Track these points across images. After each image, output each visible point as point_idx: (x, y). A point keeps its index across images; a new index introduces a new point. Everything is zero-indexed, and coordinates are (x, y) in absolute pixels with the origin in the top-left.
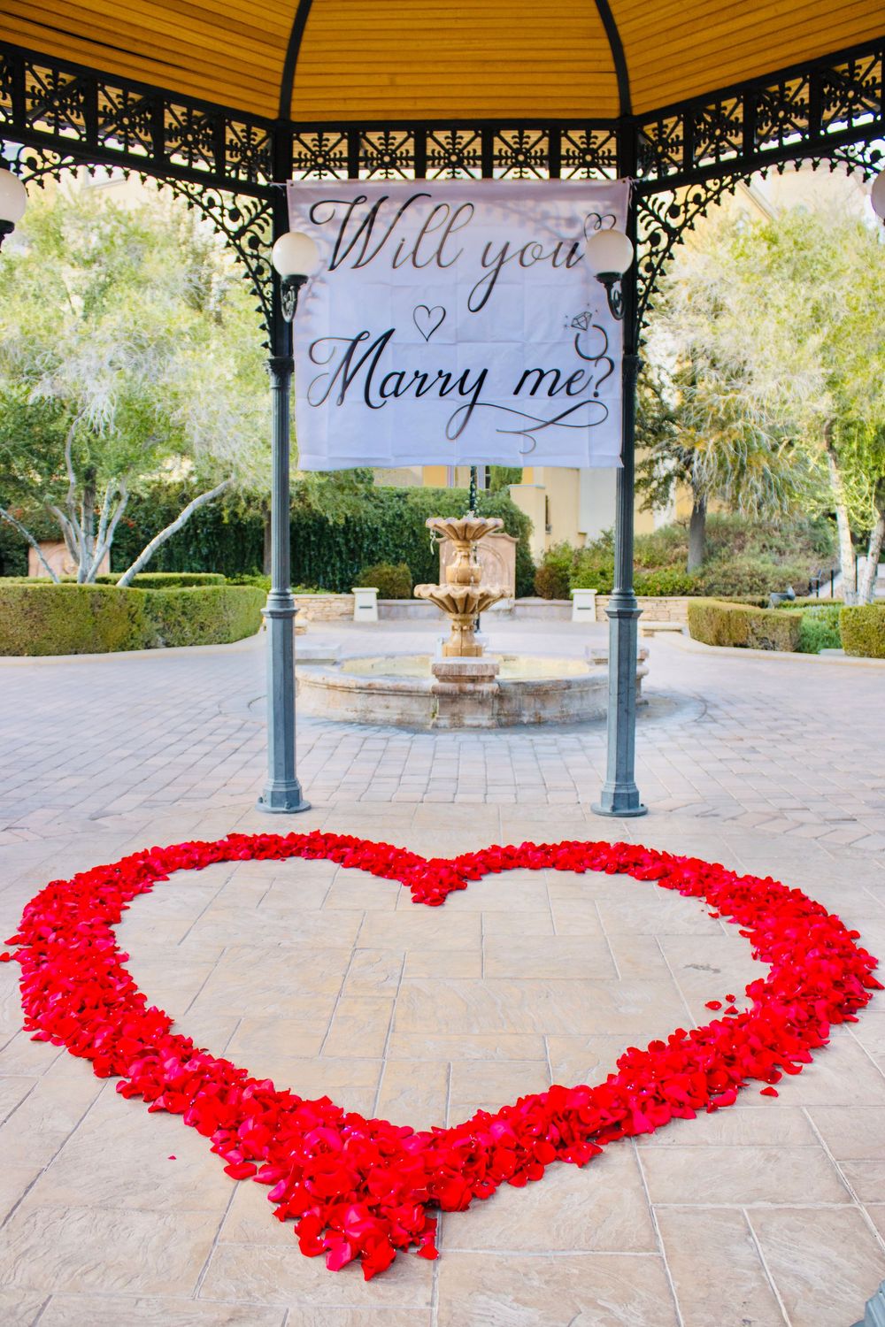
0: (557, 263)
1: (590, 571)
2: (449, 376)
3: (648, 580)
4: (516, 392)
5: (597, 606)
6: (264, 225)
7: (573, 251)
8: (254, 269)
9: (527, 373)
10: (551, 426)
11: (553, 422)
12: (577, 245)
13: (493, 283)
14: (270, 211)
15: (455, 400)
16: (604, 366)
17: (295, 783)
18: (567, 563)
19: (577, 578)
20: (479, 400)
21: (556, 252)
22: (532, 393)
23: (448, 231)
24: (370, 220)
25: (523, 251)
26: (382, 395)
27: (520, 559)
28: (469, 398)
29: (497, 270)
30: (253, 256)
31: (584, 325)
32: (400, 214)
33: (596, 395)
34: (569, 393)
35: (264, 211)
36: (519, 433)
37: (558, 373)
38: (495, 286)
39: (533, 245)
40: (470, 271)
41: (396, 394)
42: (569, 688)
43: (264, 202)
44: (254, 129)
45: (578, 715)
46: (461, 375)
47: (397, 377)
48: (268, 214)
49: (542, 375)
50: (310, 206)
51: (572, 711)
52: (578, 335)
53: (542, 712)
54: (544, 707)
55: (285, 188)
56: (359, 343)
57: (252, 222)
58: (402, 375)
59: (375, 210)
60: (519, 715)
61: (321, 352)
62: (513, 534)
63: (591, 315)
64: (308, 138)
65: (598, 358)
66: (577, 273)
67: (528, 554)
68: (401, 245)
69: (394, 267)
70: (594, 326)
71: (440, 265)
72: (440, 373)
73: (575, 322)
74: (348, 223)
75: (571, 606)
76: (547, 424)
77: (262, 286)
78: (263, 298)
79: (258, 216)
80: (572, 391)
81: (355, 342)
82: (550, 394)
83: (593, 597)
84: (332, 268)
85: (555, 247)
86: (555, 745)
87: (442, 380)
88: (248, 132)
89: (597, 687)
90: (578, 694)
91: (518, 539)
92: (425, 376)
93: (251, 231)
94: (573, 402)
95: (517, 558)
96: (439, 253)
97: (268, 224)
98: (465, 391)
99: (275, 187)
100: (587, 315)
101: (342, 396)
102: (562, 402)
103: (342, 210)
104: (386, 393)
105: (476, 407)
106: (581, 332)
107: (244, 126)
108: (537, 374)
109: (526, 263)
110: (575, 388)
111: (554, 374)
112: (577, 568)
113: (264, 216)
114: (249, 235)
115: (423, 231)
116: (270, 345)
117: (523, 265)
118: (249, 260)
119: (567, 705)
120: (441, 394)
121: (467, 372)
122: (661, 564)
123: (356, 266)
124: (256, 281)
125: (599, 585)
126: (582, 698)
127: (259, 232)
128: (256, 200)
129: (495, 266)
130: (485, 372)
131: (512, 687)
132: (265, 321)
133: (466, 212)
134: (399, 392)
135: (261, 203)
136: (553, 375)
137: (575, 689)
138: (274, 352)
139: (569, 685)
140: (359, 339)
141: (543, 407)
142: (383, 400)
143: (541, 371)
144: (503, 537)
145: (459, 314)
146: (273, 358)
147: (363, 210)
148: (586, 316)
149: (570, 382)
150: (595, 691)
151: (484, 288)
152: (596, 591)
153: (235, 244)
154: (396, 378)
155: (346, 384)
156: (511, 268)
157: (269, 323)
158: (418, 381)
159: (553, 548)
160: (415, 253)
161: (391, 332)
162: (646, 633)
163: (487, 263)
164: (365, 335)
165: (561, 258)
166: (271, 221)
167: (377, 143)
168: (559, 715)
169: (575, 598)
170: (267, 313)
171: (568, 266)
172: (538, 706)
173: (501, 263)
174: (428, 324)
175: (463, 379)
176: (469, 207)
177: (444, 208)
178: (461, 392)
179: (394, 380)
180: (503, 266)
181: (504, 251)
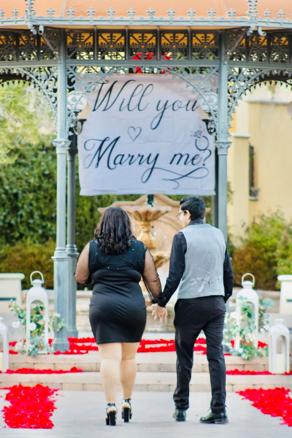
0: (188, 109)
2: (143, 156)
4: (171, 163)
7: (194, 104)
9: (175, 155)
10: (185, 178)
11: (186, 176)
12: (196, 102)
13: (161, 117)
15: (145, 167)
16: (207, 153)
17: (76, 329)
18: (275, 240)
20: (156, 166)
21: (187, 105)
22: (178, 163)
23: (142, 96)
24: (110, 90)
25: (174, 104)
26: (115, 164)
28: (151, 166)
29: (163, 112)
31: (199, 136)
32: (123, 88)
33: (204, 165)
34: (192, 164)
36: (172, 180)
37: (188, 155)
38: (162, 119)
39: (178, 102)
40: (152, 112)
41: (120, 163)
46: (148, 156)
49: (182, 156)
52: (196, 140)
56: (105, 142)
58: (123, 156)
59: (112, 86)
61: (89, 145)
63: (202, 132)
65: (205, 150)
68: (123, 102)
69: (120, 110)
70: (202, 136)
71: (139, 110)
72: (139, 155)
73: (195, 134)
74: (101, 92)
76: (184, 176)
81: (103, 142)
82: (185, 164)
84: (94, 110)
85: (187, 102)
87: (140, 158)
92: (133, 156)
94: (194, 167)
96: (139, 105)
100: (200, 132)
101: (98, 164)
102: (190, 167)
103: (98, 86)
105: (154, 170)
106: (198, 138)
109: (175, 109)
110: (195, 162)
112: (287, 248)
115: (132, 96)
120: (140, 164)
121: (150, 155)
123: (104, 110)
129: (162, 110)
130: (158, 155)
133: (150, 88)
134: (122, 163)
136: (186, 156)
140: (105, 140)
141: (182, 169)
142: (115, 166)
143: (181, 154)
145: (147, 131)
146: (70, 149)
147: (107, 87)
149: (193, 159)
151: (158, 119)
155: (99, 159)
156: (169, 111)
158: (130, 158)
159: (257, 221)
160: (129, 105)
161: (119, 137)
163: (159, 109)
164: (108, 139)
165: (190, 107)
169: (284, 287)
171: (192, 110)
173: (165, 109)
174: (134, 134)
175: (149, 158)
176: (151, 86)
177: (141, 86)
178: (148, 163)
179: (120, 157)
180: (166, 111)
181: (166, 105)
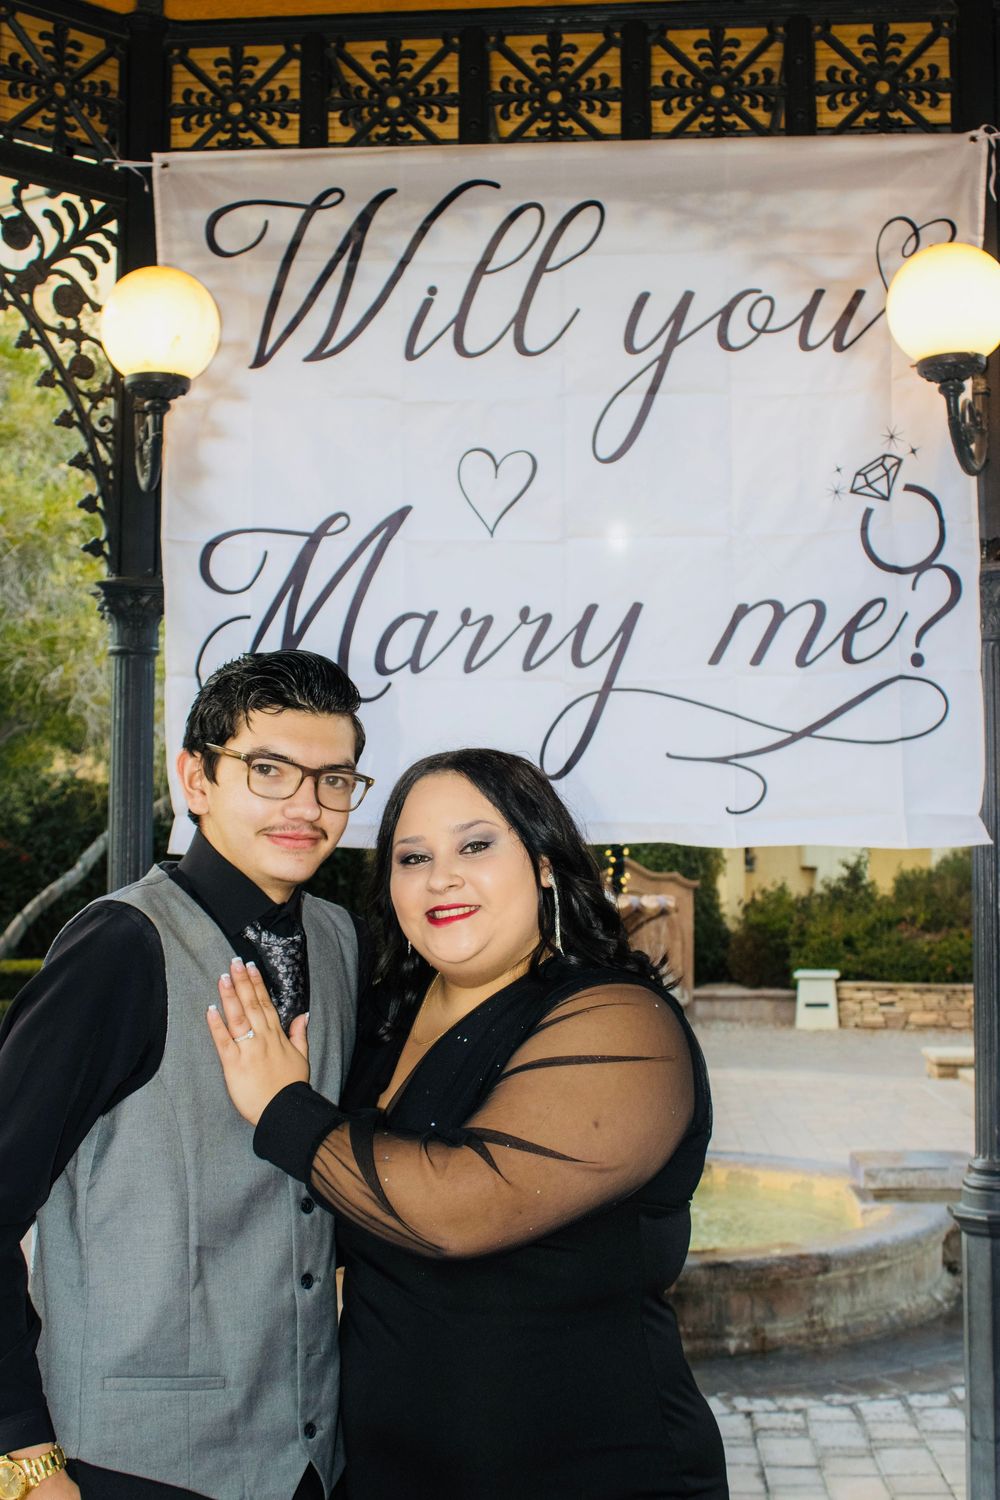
0: (812, 340)
1: (826, 938)
2: (547, 619)
3: (931, 953)
4: (715, 660)
5: (840, 1000)
6: (96, 260)
7: (850, 311)
8: (66, 366)
9: (742, 611)
10: (806, 740)
11: (808, 732)
12: (859, 295)
13: (653, 390)
14: (112, 226)
15: (563, 680)
16: (935, 586)
18: (785, 923)
19: (804, 950)
20: (622, 679)
21: (809, 313)
22: (757, 660)
23: (541, 268)
24: (353, 244)
25: (726, 313)
26: (381, 669)
27: (703, 916)
28: (596, 676)
29: (663, 360)
30: (63, 333)
31: (883, 489)
32: (423, 231)
33: (917, 660)
34: (848, 657)
35: (96, 223)
36: (724, 760)
37: (821, 608)
38: (659, 397)
39: (754, 297)
40: (596, 363)
41: (414, 664)
42: (825, 1270)
43: (98, 205)
44: (74, 35)
45: (845, 1329)
46: (578, 618)
47: (420, 622)
48: (108, 234)
49: (780, 614)
50: (204, 215)
51: (834, 1321)
52: (868, 512)
53: (768, 1326)
54: (773, 1316)
55: (148, 172)
56: (325, 541)
57: (62, 251)
58: (430, 618)
59: (364, 221)
60: (721, 1335)
61: (229, 565)
62: (690, 873)
63: (900, 462)
64: (206, 57)
65: (921, 568)
66: (860, 363)
67: (716, 907)
68: (427, 305)
69: (410, 355)
70: (909, 488)
71: (522, 350)
72: (525, 613)
73: (861, 481)
74: (300, 253)
75: (794, 999)
76: (795, 737)
77: (87, 405)
78: (90, 435)
79: (79, 238)
80: (856, 654)
81: (314, 540)
82: (801, 661)
83: (831, 986)
84: (261, 360)
85: (805, 300)
86: (804, 1432)
87: (529, 631)
88: (58, 37)
89: (883, 1264)
90: (845, 1283)
91: (697, 883)
92: (488, 621)
93: (63, 274)
94: (860, 679)
95: (696, 914)
96: (520, 320)
97: (106, 258)
98: (585, 657)
99: (126, 170)
100: (889, 462)
102: (833, 680)
103: (285, 222)
104: (390, 663)
105: (613, 696)
106: (875, 504)
107: (48, 27)
108: (768, 612)
109: (733, 341)
110: (862, 644)
111: (811, 610)
112: (803, 933)
113: (98, 238)
114: (55, 282)
115: (481, 269)
116: (106, 549)
117: (729, 348)
118: (53, 338)
119: (821, 1309)
120: (527, 666)
121: (591, 610)
122: (951, 925)
123: (317, 355)
124: (73, 393)
125: (842, 963)
126: (852, 1289)
127: (81, 276)
128: (75, 199)
129: (658, 348)
130: (636, 609)
131: (701, 1273)
132: (95, 491)
133: (588, 219)
134: (423, 663)
135: (89, 208)
136: (808, 614)
137: (838, 1274)
138: (117, 563)
139: (824, 1263)
140: (322, 531)
141: (780, 692)
142: (385, 680)
143: (777, 606)
144: (672, 880)
145: (569, 468)
146: (113, 578)
147: (331, 225)
148: (889, 465)
149: (852, 628)
150: (880, 1272)
151: (630, 403)
152: (836, 974)
153: (18, 303)
154: (416, 625)
156: (698, 352)
157: (102, 493)
158: (470, 633)
159: (758, 897)
160: (460, 321)
161: (402, 514)
162: (943, 1070)
163: (638, 344)
164: (341, 522)
165: (822, 326)
166: (113, 251)
167: (371, 67)
168: (803, 1331)
169: (802, 986)
170: (98, 469)
171: (839, 347)
172: (759, 1312)
173: (673, 342)
174: (493, 493)
175: (582, 628)
176: (595, 210)
177: (532, 215)
178: (577, 661)
179: (411, 630)
180: (677, 351)
181: (679, 314)
